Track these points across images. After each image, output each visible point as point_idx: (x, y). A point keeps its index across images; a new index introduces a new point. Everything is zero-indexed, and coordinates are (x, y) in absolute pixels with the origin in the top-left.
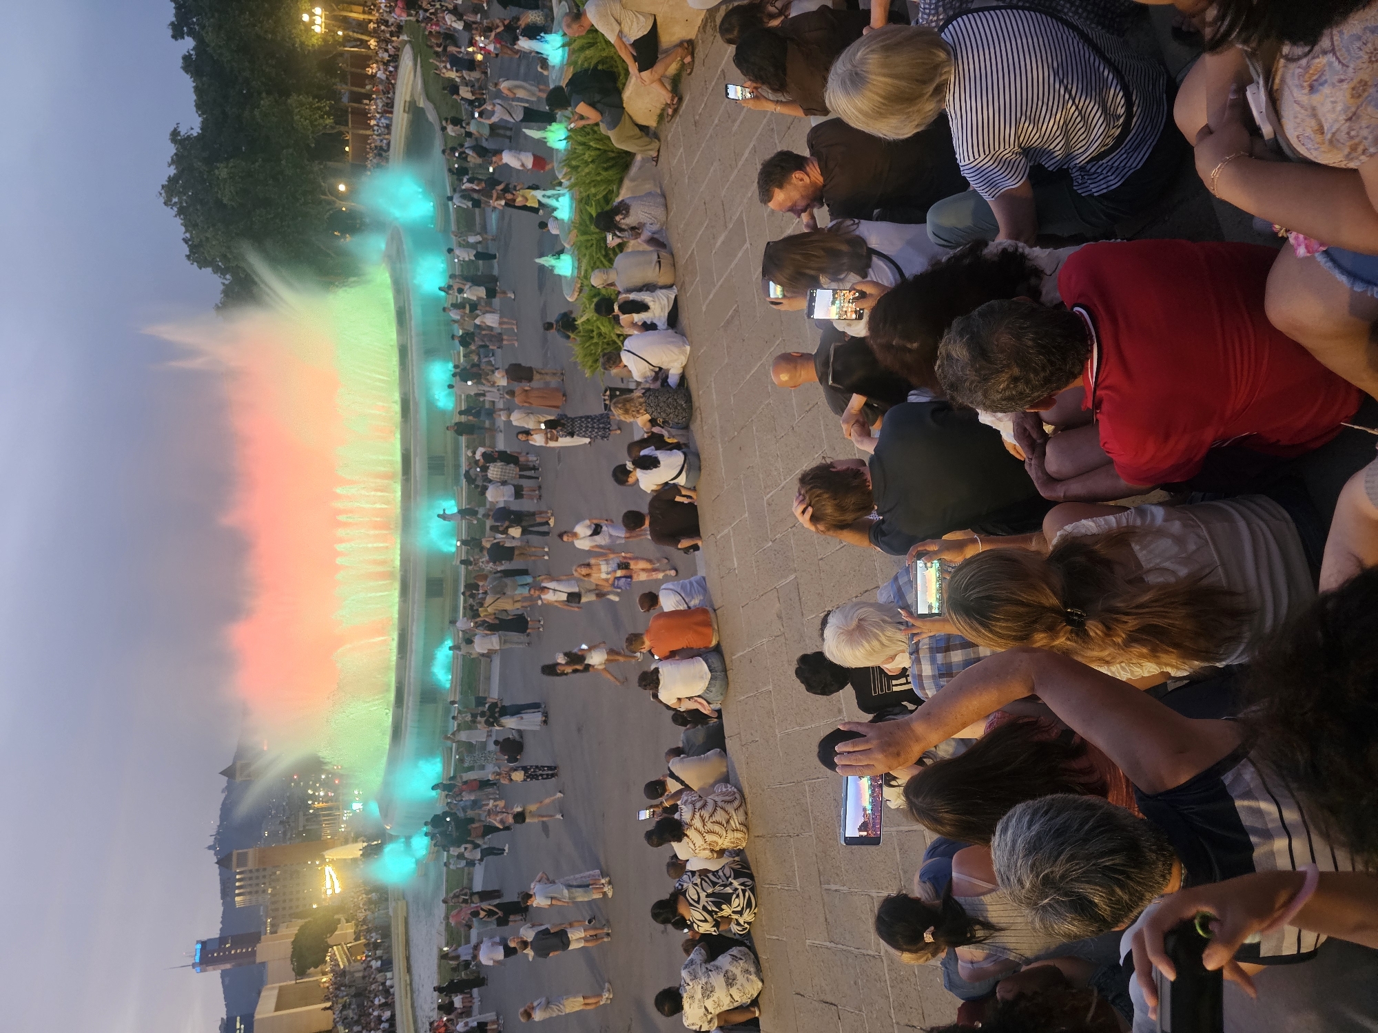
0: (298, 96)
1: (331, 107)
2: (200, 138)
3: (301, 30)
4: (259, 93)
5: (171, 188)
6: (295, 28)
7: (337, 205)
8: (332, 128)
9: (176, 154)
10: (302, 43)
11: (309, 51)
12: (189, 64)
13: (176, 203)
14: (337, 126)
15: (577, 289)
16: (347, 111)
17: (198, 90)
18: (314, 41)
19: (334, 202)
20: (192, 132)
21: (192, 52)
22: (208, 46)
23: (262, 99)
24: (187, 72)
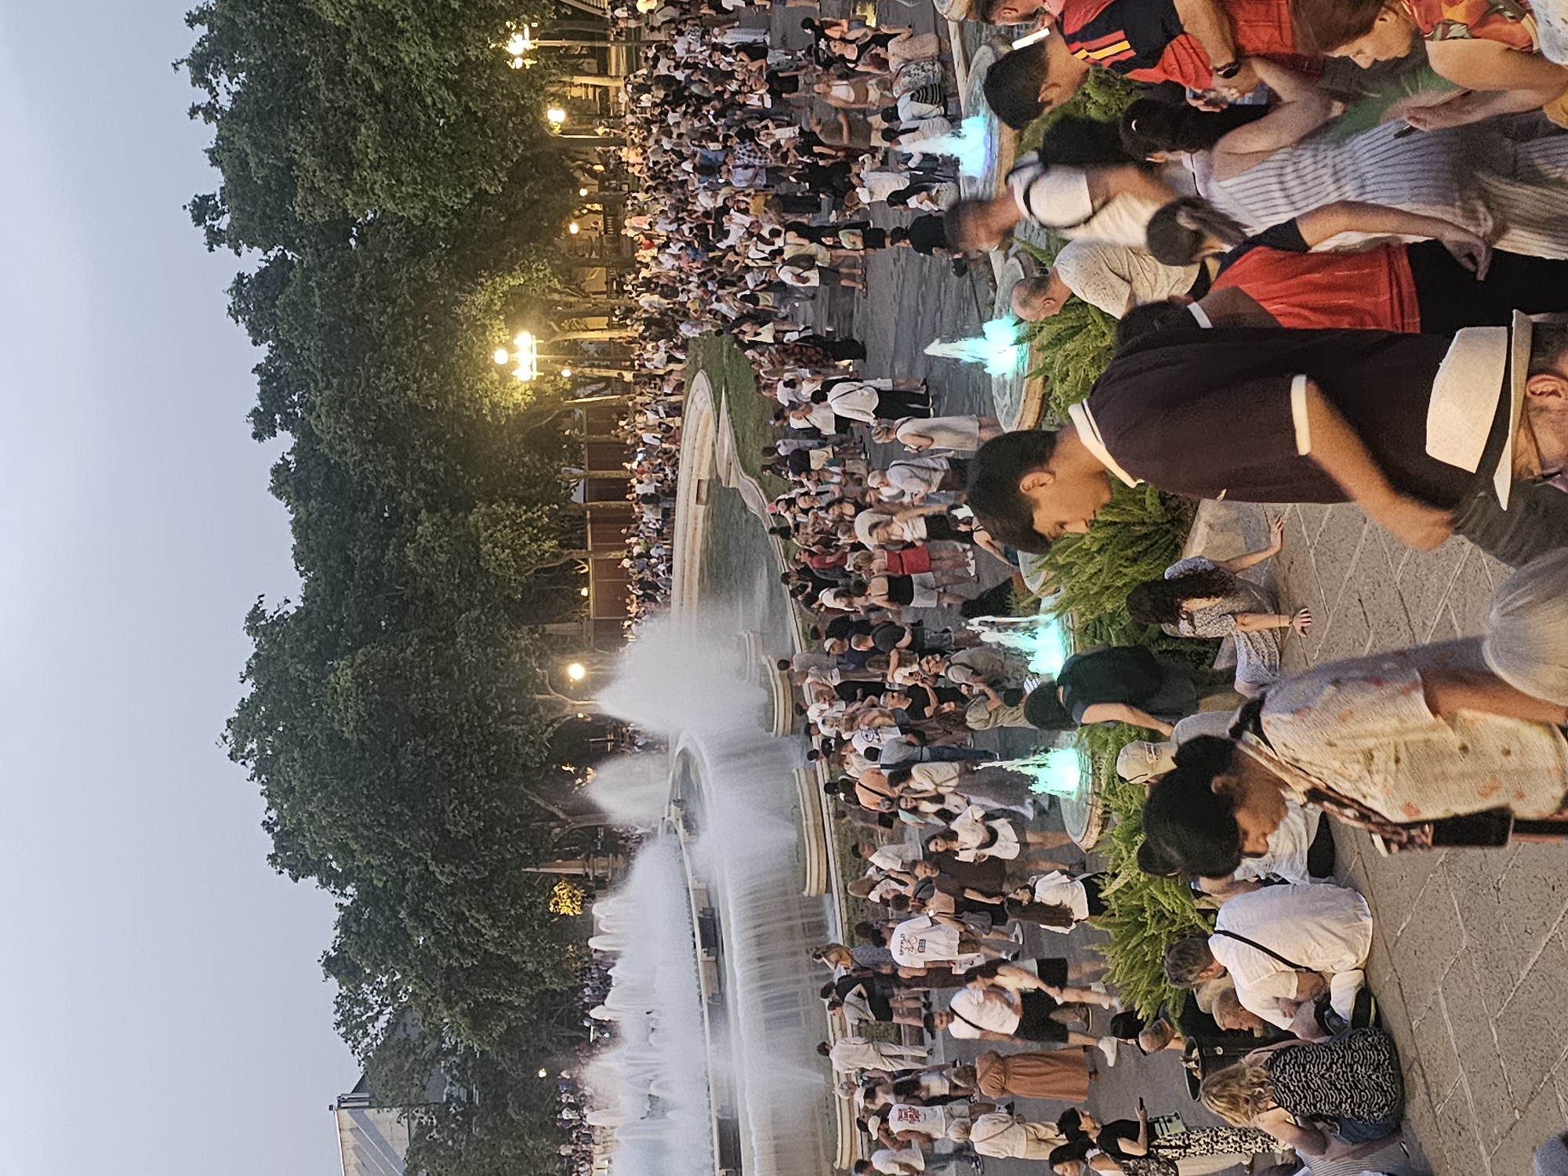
0: (489, 506)
1: (552, 514)
2: (300, 616)
3: (492, 383)
4: (415, 513)
5: (243, 725)
6: (481, 380)
7: (568, 710)
8: (556, 556)
9: (256, 656)
10: (494, 406)
11: (508, 416)
12: (284, 481)
13: (252, 750)
14: (566, 552)
15: (1095, 820)
16: (582, 518)
17: (299, 527)
18: (518, 396)
19: (563, 704)
20: (287, 607)
21: (289, 458)
22: (320, 441)
23: (421, 523)
24: (279, 496)
